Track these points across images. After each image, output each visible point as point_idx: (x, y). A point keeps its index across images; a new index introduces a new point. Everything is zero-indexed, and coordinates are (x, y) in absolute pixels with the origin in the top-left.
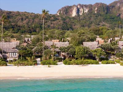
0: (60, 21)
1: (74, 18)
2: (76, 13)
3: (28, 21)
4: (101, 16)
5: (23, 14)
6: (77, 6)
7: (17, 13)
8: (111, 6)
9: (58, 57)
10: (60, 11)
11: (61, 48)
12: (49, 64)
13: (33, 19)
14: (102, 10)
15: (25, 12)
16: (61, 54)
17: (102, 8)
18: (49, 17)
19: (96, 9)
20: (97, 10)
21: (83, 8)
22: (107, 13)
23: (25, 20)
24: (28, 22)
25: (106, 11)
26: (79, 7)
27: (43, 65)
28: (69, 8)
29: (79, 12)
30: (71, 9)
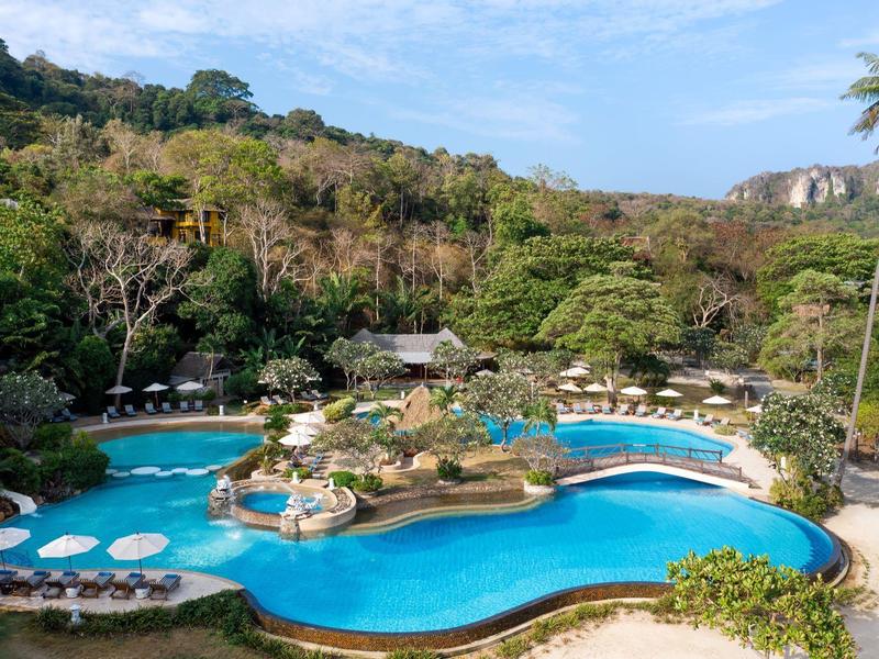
1: (798, 211)
6: (809, 172)
10: (742, 190)
21: (829, 178)
26: (814, 174)
28: (779, 178)
29: (815, 193)
30: (783, 184)
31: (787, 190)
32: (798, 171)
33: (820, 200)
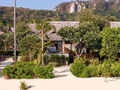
0: (57, 17)
1: (72, 14)
2: (74, 10)
3: (23, 16)
4: (100, 12)
5: (18, 10)
6: (75, 2)
7: (11, 9)
8: (110, 3)
9: (55, 54)
10: (58, 7)
11: (62, 29)
12: (28, 74)
13: (29, 15)
14: (101, 6)
15: (20, 8)
16: (63, 46)
17: (101, 4)
18: (45, 12)
19: (95, 5)
20: (96, 7)
21: (81, 4)
22: (106, 10)
23: (20, 15)
24: (23, 18)
25: (105, 8)
26: (77, 3)
27: (9, 78)
28: (67, 4)
29: (77, 9)
30: (68, 6)
31: (69, 8)
32: (72, 2)
33: (79, 11)
